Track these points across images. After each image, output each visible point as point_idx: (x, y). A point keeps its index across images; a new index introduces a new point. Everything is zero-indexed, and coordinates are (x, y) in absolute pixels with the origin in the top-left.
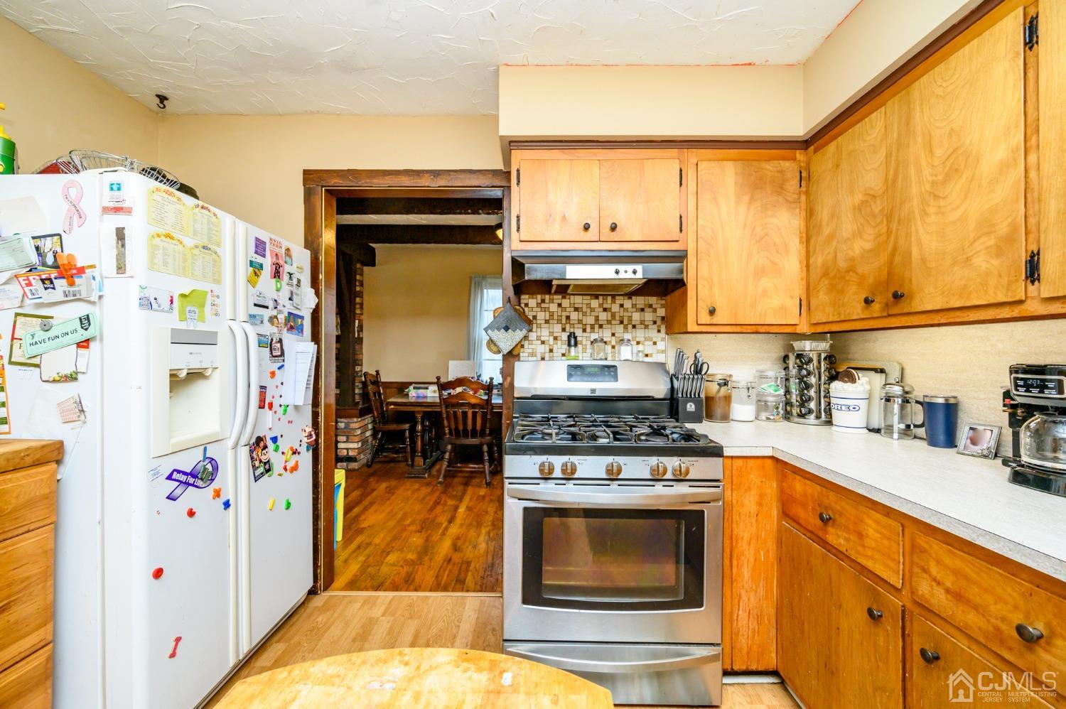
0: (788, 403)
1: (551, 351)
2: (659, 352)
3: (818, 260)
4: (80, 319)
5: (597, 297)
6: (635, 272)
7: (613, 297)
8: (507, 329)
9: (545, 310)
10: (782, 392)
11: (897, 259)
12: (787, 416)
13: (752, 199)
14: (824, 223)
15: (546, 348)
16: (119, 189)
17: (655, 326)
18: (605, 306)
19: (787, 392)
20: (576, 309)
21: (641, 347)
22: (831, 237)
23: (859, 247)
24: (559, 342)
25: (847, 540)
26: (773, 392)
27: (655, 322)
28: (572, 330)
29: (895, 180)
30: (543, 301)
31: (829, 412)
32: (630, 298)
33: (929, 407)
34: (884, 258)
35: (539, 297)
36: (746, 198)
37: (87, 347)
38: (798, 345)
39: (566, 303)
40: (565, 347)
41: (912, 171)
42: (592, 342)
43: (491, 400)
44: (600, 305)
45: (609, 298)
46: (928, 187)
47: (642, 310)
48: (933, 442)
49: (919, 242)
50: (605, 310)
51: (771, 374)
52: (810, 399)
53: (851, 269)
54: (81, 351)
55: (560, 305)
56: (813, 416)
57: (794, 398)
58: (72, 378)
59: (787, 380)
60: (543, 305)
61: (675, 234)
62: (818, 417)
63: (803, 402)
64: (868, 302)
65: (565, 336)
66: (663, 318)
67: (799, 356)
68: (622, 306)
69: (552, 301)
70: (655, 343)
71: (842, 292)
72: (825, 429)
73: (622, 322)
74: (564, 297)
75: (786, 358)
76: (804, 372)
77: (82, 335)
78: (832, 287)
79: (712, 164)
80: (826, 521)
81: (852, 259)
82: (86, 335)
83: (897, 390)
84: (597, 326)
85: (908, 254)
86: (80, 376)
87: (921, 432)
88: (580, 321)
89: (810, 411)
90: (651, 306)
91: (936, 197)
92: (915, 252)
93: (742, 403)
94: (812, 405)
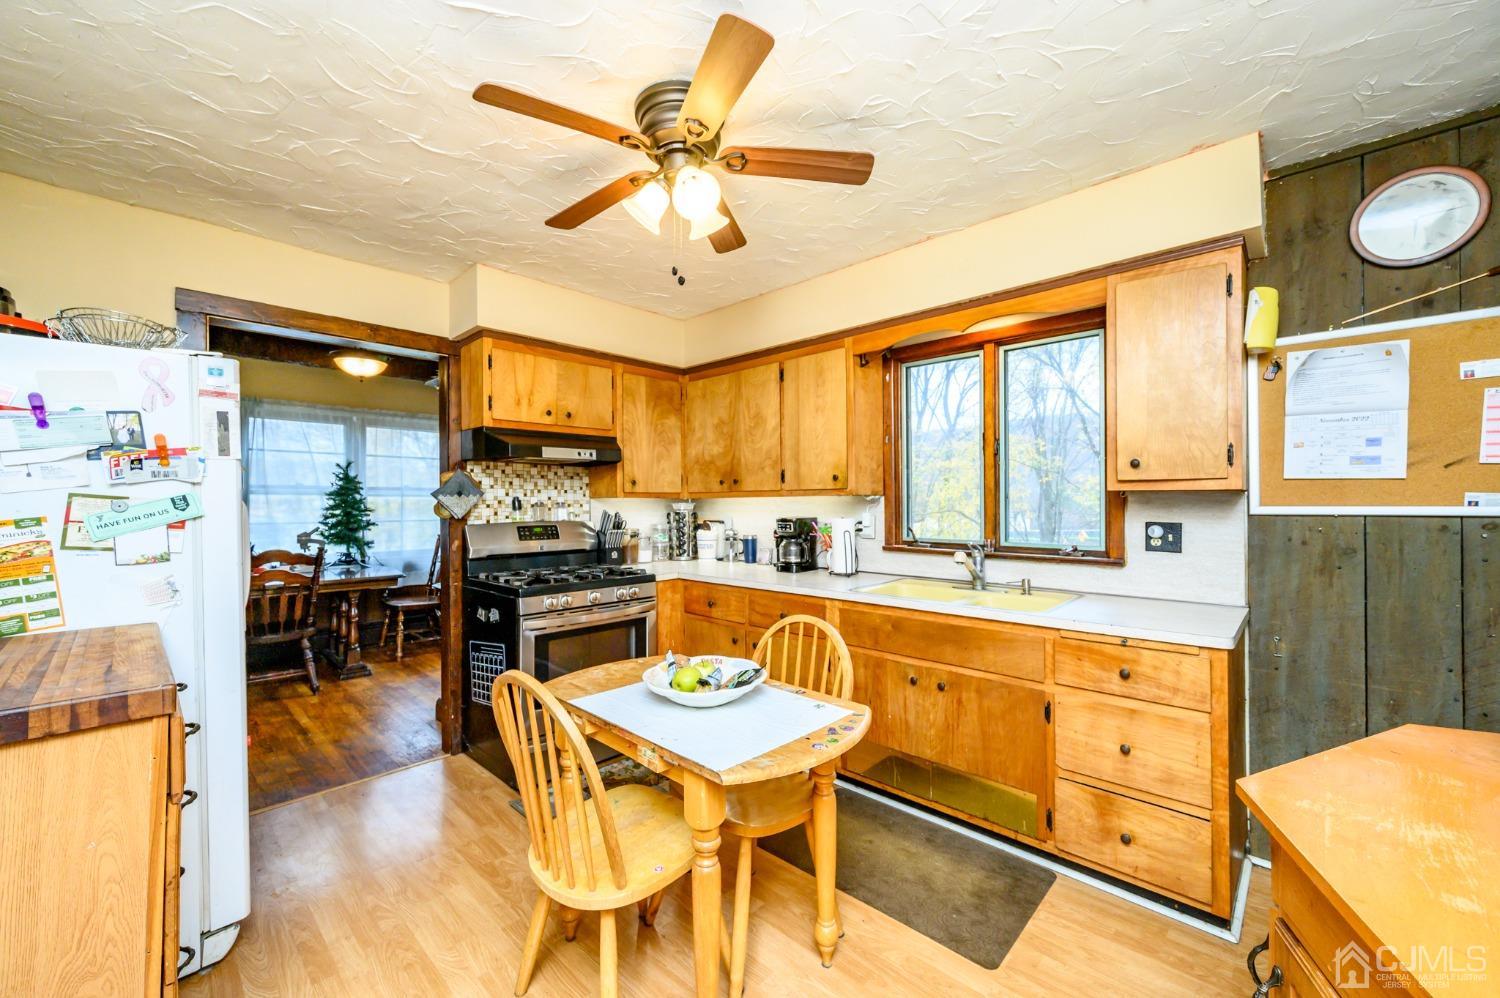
0: (671, 548)
1: (496, 514)
2: (585, 512)
3: (693, 452)
4: (173, 500)
5: (535, 466)
6: (591, 455)
7: (549, 466)
8: (460, 494)
9: (490, 475)
10: (667, 540)
11: (735, 461)
12: (671, 557)
13: (655, 406)
14: (697, 429)
15: (492, 511)
16: (221, 374)
17: (581, 492)
18: (542, 473)
19: (670, 539)
20: (518, 476)
21: (571, 509)
22: (700, 440)
23: (716, 450)
24: (503, 506)
25: (722, 611)
26: (662, 540)
27: (581, 488)
28: (515, 495)
29: (734, 418)
30: (488, 467)
31: (695, 552)
32: (562, 467)
33: (745, 542)
34: (729, 458)
35: (484, 463)
36: (652, 404)
37: (183, 527)
38: (676, 506)
39: (508, 470)
40: (511, 509)
41: (741, 417)
42: (533, 506)
43: (319, 577)
44: (539, 473)
45: (546, 468)
46: (747, 428)
47: (572, 478)
48: (747, 561)
49: (745, 456)
50: (542, 477)
51: (659, 527)
52: (685, 543)
53: (712, 462)
54: (172, 532)
55: (503, 472)
56: (686, 554)
57: (675, 542)
58: (165, 558)
59: (670, 531)
60: (488, 471)
61: (610, 426)
62: (688, 555)
63: (680, 547)
64: (722, 483)
65: (509, 500)
66: (587, 485)
67: (677, 514)
68: (556, 474)
69: (496, 468)
70: (581, 506)
71: (707, 475)
72: (694, 562)
73: (556, 488)
74: (507, 465)
75: (669, 514)
76: (682, 525)
77: (175, 515)
78: (701, 471)
79: (633, 377)
80: (710, 605)
81: (712, 456)
82: (182, 516)
83: (731, 533)
84: (536, 491)
85: (740, 460)
86: (172, 557)
87: (742, 557)
88: (521, 487)
89: (685, 552)
90: (578, 475)
91: (751, 434)
92: (743, 460)
93: (644, 549)
94: (685, 547)
